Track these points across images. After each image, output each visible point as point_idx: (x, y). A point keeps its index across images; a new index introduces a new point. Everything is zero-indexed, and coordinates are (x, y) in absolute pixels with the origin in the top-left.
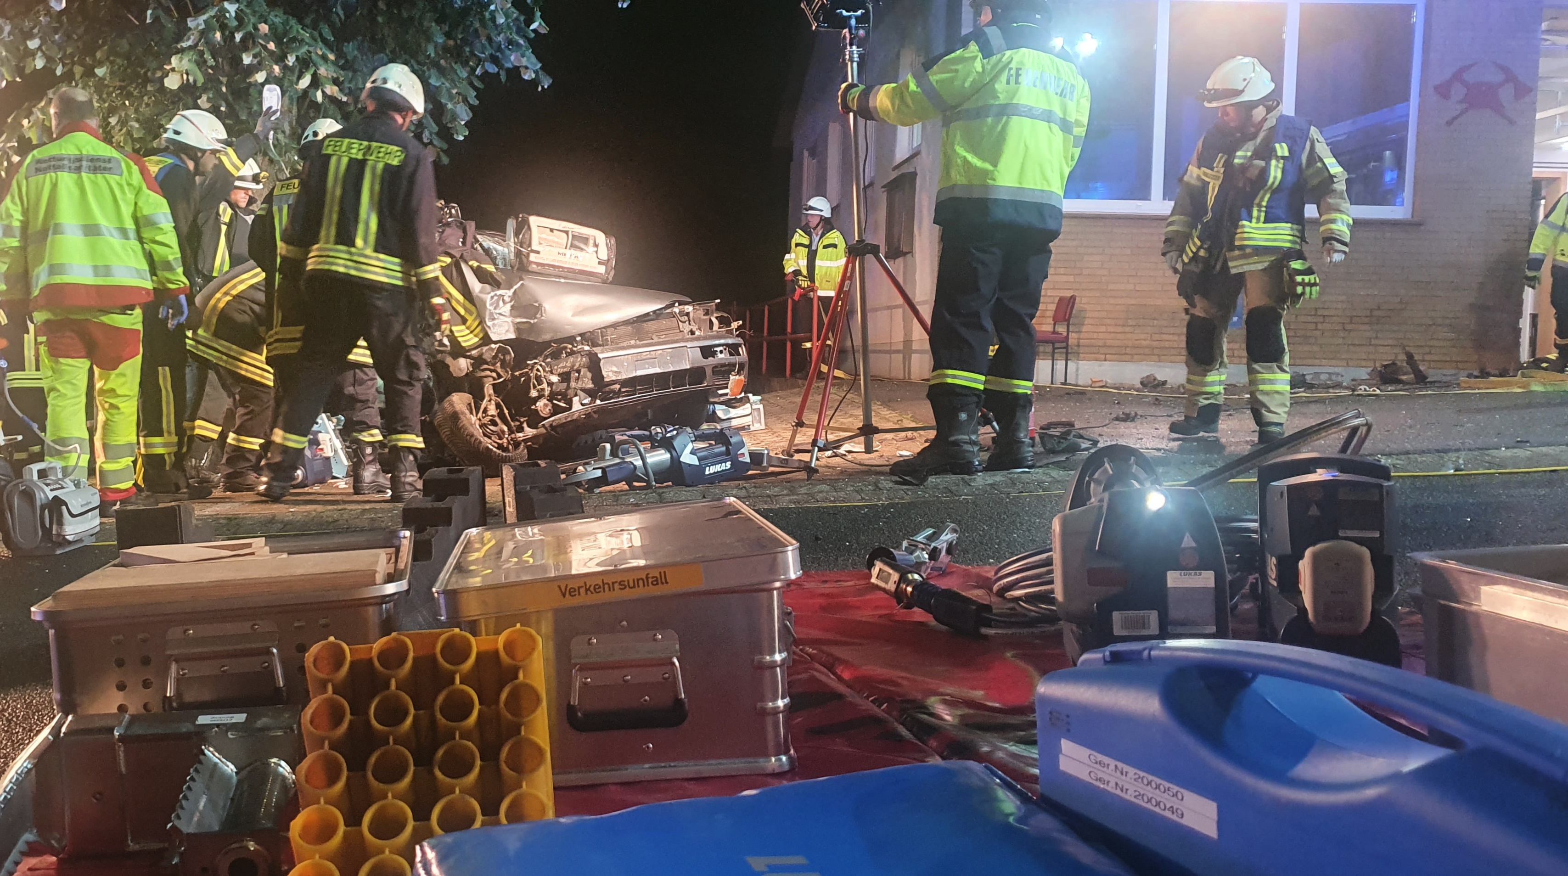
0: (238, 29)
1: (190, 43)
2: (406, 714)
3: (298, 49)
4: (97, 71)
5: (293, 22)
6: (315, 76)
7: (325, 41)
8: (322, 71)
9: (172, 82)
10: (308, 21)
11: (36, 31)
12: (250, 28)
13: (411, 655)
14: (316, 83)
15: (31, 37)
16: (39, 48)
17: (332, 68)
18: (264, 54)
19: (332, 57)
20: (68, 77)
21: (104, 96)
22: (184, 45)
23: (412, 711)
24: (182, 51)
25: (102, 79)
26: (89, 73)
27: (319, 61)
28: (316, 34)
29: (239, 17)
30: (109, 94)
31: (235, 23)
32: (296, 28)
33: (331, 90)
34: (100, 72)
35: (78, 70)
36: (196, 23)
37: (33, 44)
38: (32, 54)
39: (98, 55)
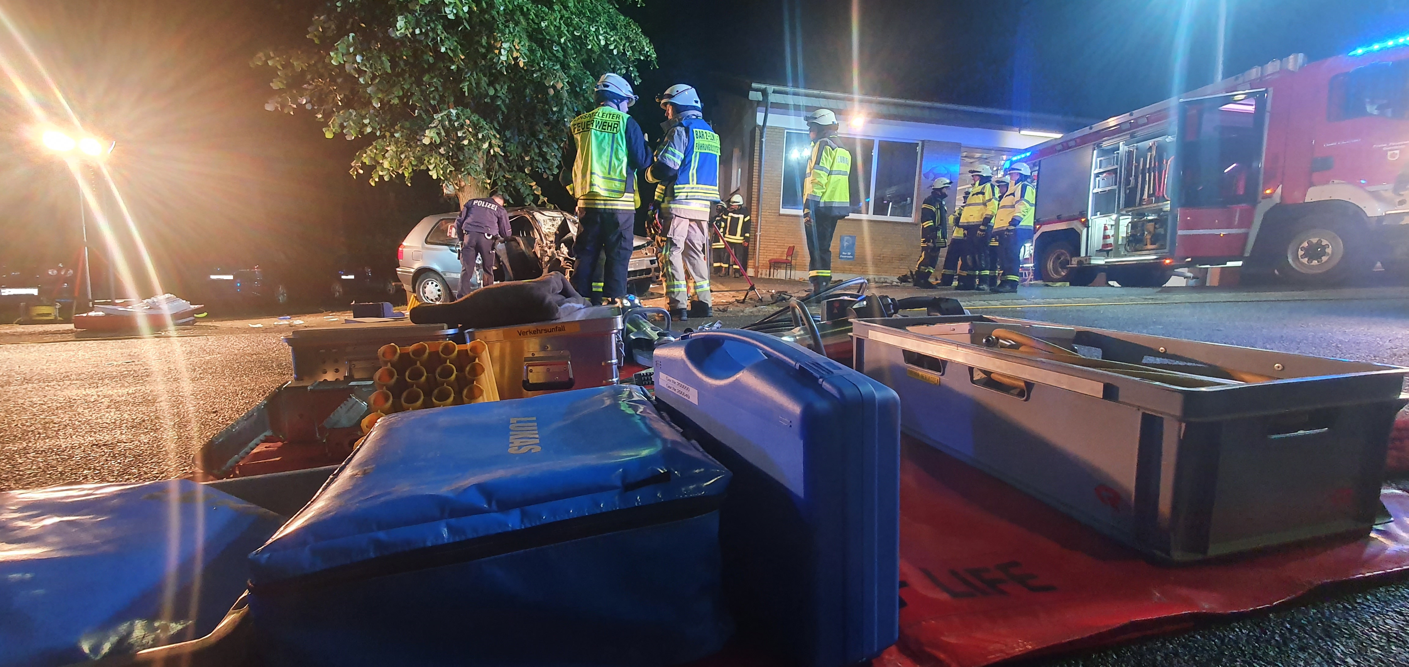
0: (456, 121)
1: (434, 125)
2: (423, 375)
3: (483, 131)
4: (395, 135)
5: (481, 120)
6: (490, 143)
7: (496, 129)
8: (493, 141)
9: (426, 141)
10: (488, 120)
11: (367, 116)
12: (462, 121)
13: (428, 351)
14: (491, 145)
15: (366, 118)
16: (369, 123)
17: (498, 140)
18: (468, 132)
19: (498, 136)
20: (383, 137)
21: (399, 146)
22: (433, 125)
23: (425, 374)
24: (432, 128)
25: (398, 138)
26: (392, 136)
27: (492, 137)
28: (492, 126)
29: (457, 114)
30: (401, 145)
31: (455, 118)
32: (483, 123)
33: (497, 149)
34: (397, 135)
35: (388, 134)
36: (437, 117)
37: (366, 121)
38: (366, 125)
39: (396, 128)
